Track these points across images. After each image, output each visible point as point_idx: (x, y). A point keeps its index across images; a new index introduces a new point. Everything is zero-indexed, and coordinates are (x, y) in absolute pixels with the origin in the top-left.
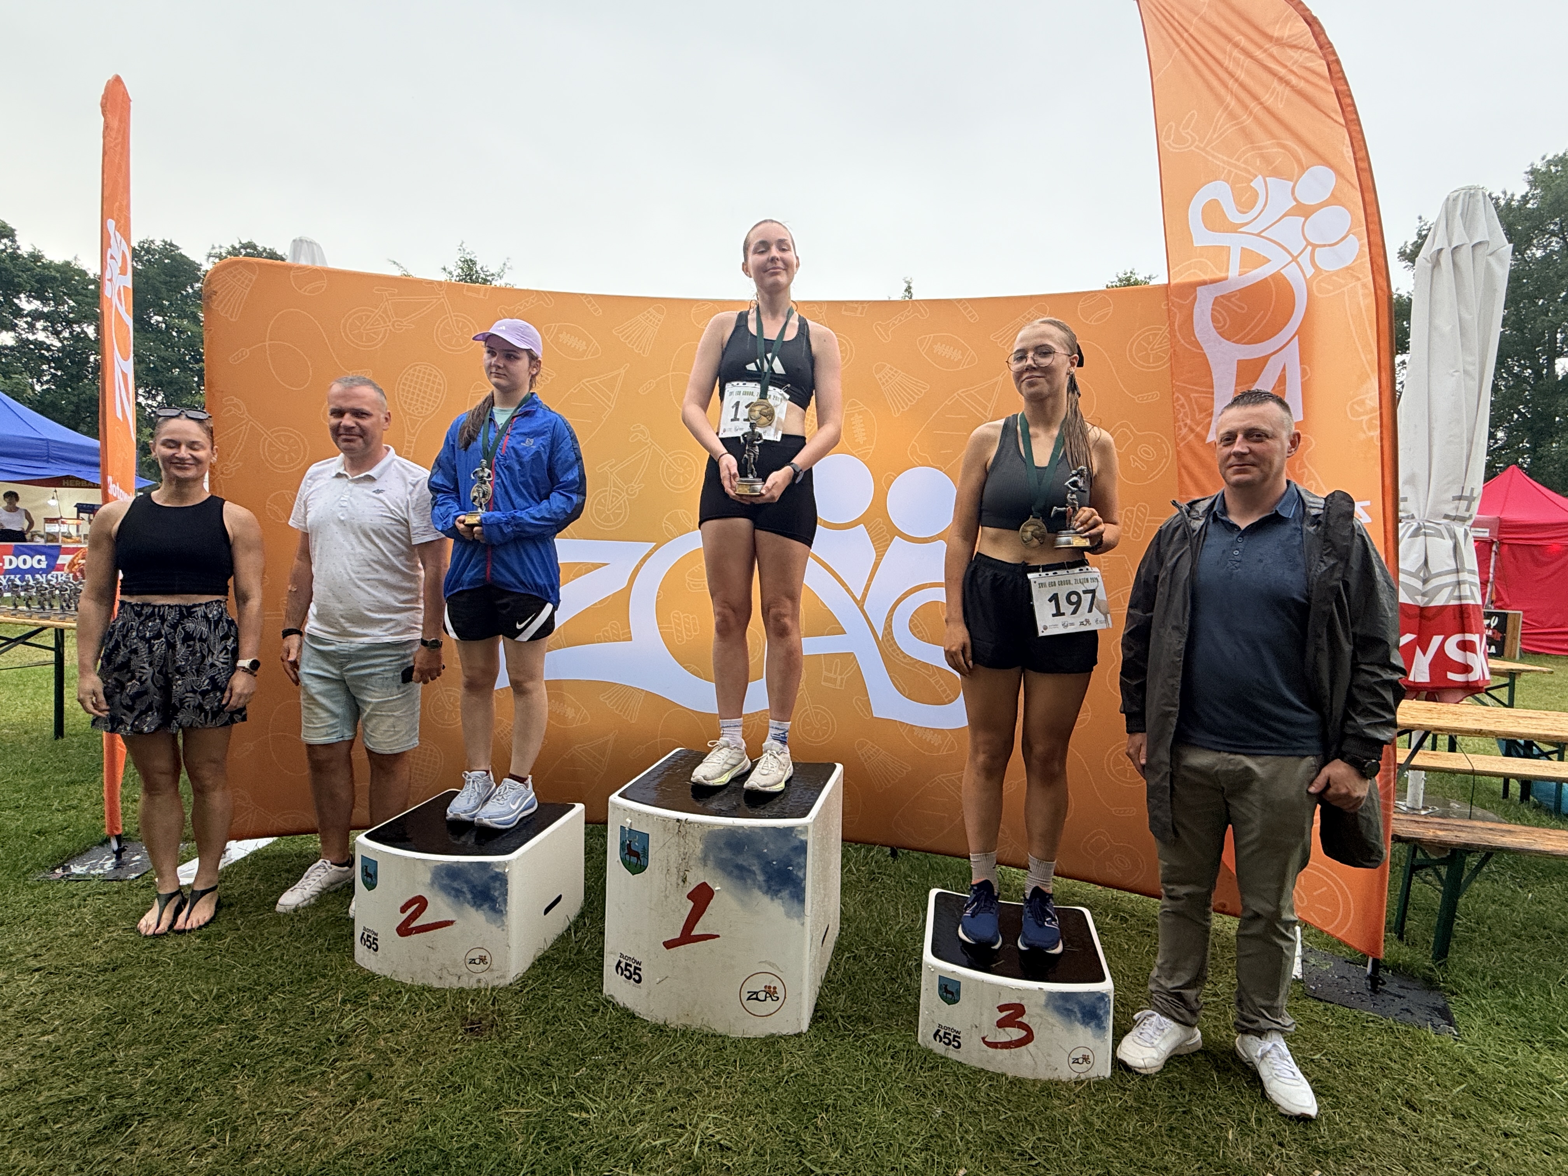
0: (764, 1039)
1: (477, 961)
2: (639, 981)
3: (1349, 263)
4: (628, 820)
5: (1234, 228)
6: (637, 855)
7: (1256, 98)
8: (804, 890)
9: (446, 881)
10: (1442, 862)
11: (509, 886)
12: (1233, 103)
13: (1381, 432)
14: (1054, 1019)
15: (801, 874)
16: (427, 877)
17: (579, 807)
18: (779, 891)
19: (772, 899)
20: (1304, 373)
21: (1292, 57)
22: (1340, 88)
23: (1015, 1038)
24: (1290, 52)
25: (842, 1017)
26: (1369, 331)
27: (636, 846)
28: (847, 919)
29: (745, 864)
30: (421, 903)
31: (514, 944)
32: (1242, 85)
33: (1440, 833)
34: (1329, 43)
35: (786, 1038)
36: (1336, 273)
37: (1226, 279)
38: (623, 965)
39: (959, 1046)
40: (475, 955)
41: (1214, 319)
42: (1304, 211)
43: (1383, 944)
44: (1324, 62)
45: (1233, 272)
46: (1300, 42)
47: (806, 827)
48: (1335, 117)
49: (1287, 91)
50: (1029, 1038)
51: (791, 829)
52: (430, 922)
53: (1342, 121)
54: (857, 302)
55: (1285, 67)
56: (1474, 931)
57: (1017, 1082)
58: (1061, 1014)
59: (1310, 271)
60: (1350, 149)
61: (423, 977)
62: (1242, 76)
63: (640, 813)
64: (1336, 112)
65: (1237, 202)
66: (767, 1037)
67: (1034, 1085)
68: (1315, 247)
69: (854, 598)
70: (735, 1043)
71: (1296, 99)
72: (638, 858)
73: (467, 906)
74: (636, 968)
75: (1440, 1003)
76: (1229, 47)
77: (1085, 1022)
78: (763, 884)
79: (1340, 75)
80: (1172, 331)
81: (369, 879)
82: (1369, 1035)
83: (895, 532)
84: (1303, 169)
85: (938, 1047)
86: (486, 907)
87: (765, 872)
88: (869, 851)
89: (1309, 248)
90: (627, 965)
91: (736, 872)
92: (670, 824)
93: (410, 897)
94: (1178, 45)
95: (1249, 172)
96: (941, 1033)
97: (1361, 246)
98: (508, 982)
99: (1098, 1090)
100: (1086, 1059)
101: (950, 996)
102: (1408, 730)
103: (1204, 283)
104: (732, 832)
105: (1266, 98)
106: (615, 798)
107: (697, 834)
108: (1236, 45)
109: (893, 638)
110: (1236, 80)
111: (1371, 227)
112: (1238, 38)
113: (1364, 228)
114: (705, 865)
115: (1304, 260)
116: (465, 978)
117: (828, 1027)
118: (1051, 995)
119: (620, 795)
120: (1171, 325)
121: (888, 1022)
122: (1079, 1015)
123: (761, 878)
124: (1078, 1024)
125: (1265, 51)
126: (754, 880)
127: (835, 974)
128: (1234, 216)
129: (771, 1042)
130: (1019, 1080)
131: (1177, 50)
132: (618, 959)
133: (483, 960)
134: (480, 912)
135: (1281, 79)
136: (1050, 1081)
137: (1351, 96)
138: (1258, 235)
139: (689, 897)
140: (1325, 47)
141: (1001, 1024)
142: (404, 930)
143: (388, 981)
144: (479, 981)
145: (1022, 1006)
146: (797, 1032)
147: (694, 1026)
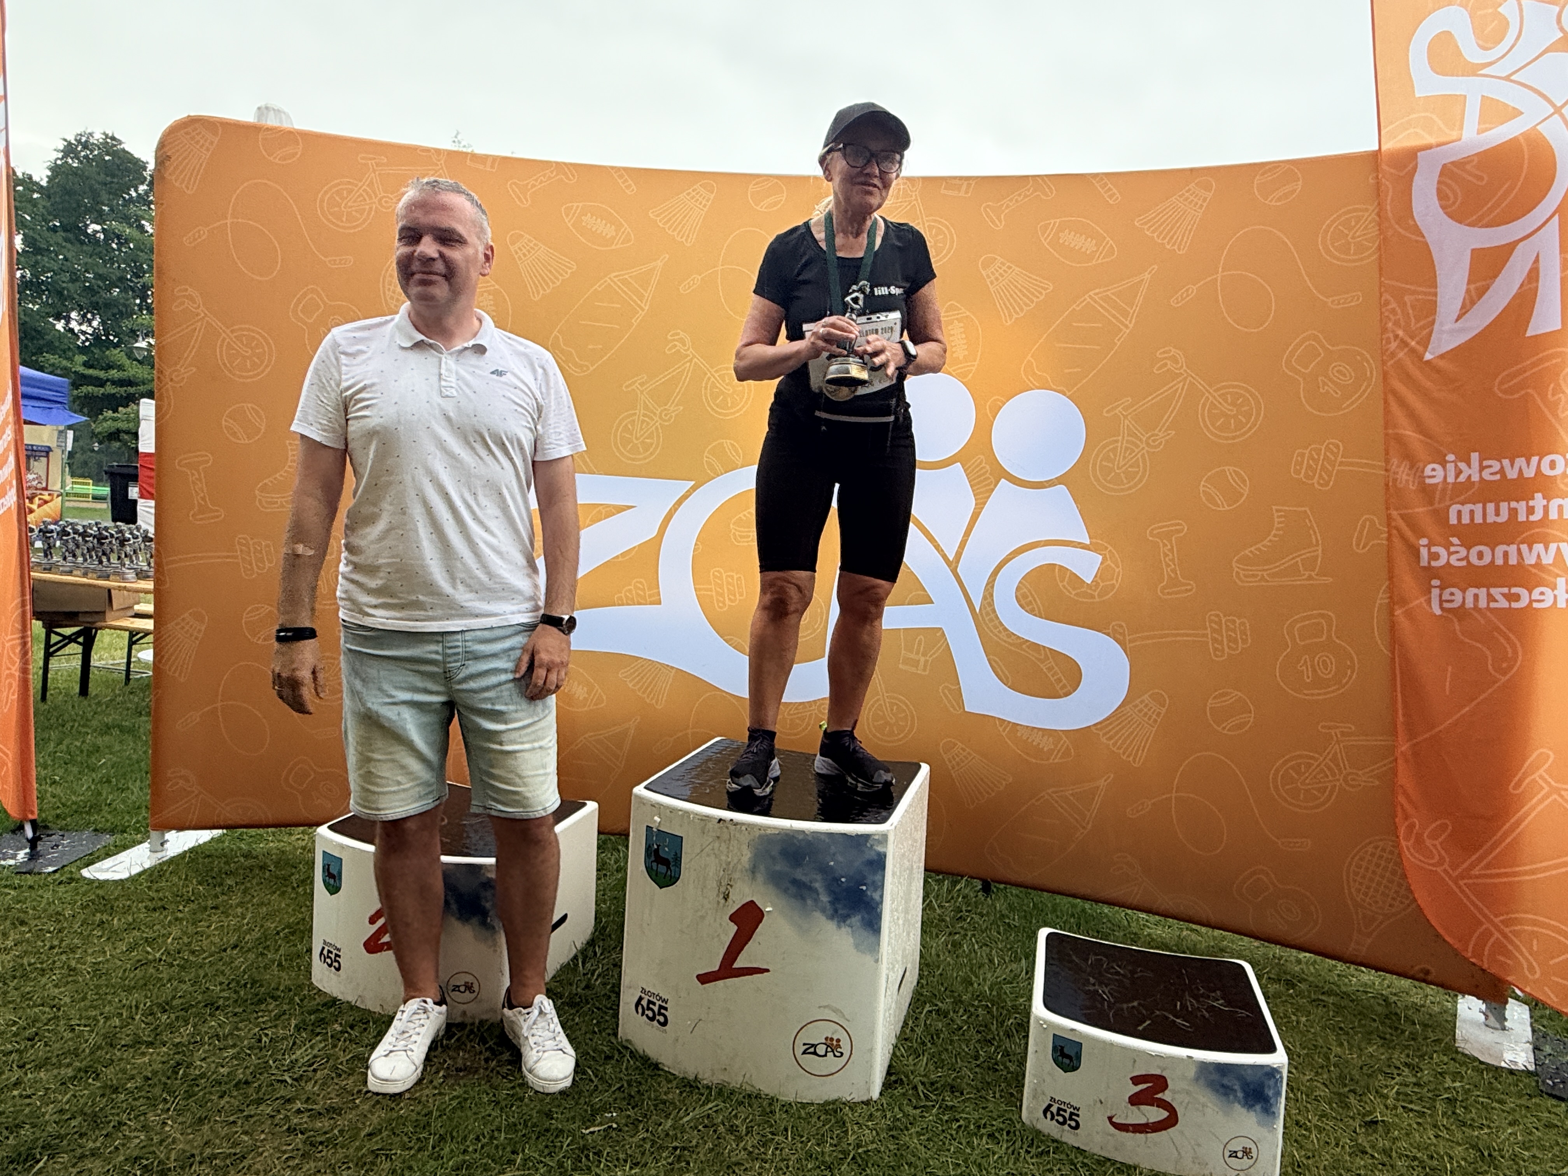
0: (823, 1105)
1: (462, 989)
2: (664, 1024)
4: (657, 819)
5: (1473, 70)
6: (665, 862)
8: (879, 917)
14: (1207, 1099)
15: (876, 896)
17: (591, 805)
18: (848, 916)
19: (839, 927)
20: (1564, 265)
23: (1151, 1121)
25: (923, 1083)
27: (666, 852)
28: (928, 965)
29: (804, 878)
35: (853, 1106)
37: (1458, 140)
38: (644, 1003)
39: (1077, 1127)
40: (460, 981)
41: (1441, 195)
45: (1469, 131)
47: (885, 837)
50: (1172, 1120)
51: (866, 837)
54: (961, 178)
58: (1216, 1090)
63: (673, 810)
65: (1480, 35)
66: (827, 1103)
69: (945, 557)
70: (787, 1107)
72: (668, 868)
73: (451, 919)
74: (661, 1007)
77: (1249, 1106)
78: (828, 906)
80: (1381, 213)
81: (332, 881)
83: (1001, 473)
85: (1050, 1127)
86: (473, 921)
87: (831, 892)
88: (954, 883)
90: (649, 1002)
91: (793, 890)
92: (710, 825)
96: (1054, 1109)
100: (1247, 1152)
101: (1067, 1061)
103: (1426, 148)
104: (789, 838)
106: (640, 790)
107: (745, 838)
109: (994, 611)
114: (754, 878)
117: (904, 1094)
118: (1204, 1066)
119: (646, 788)
120: (1381, 204)
121: (983, 1093)
122: (1240, 1095)
123: (825, 898)
124: (1237, 1107)
126: (816, 900)
128: (1473, 53)
129: (833, 1109)
132: (638, 994)
133: (469, 988)
134: (470, 927)
138: (1507, 78)
139: (732, 918)
141: (1135, 1100)
142: (373, 945)
143: (352, 1007)
144: (464, 1014)
145: (1164, 1078)
146: (865, 1099)
147: (733, 1084)
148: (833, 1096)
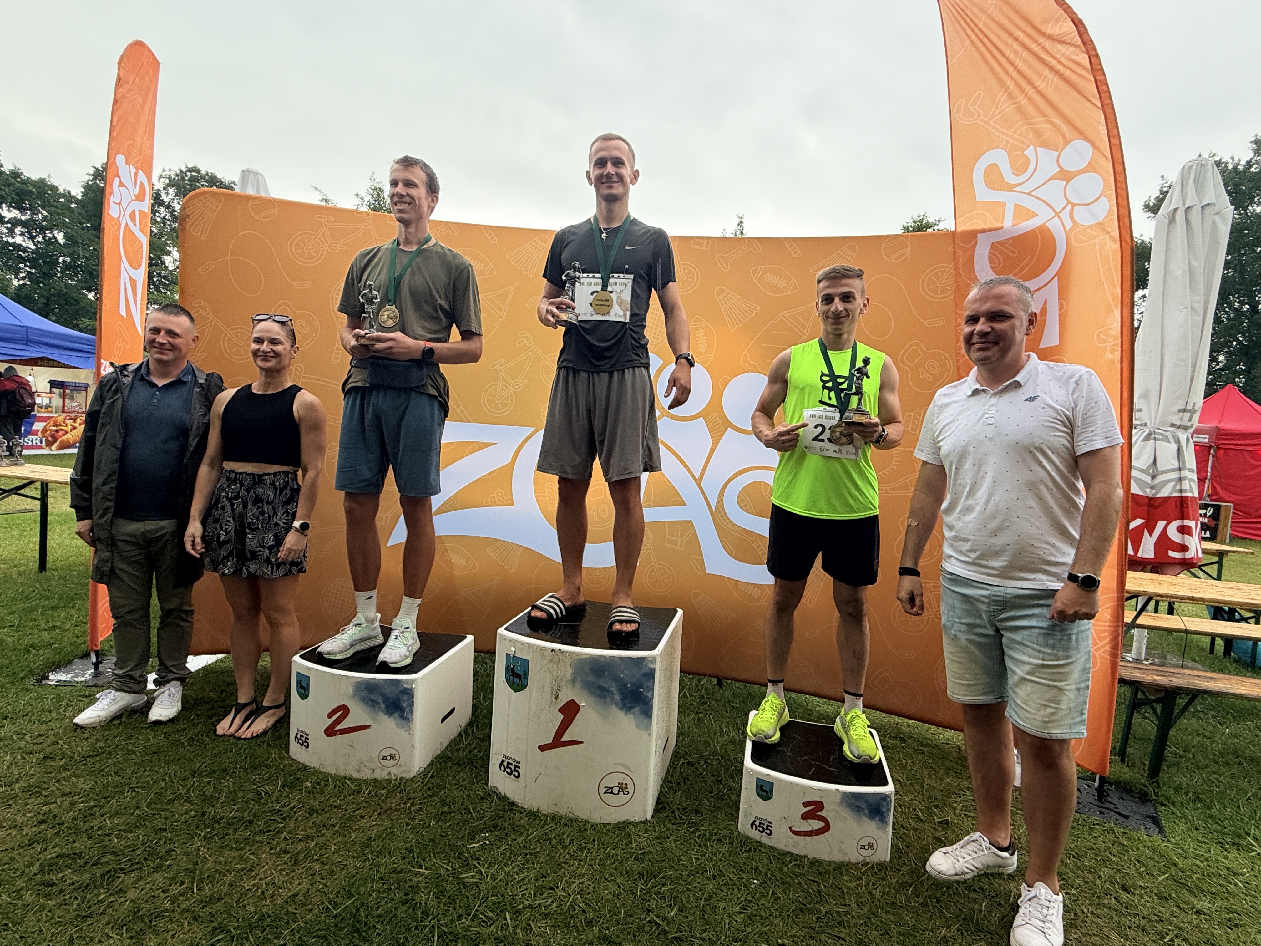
0: (616, 825)
1: (388, 758)
2: (518, 777)
3: (1100, 220)
4: (513, 649)
5: (1010, 188)
6: (518, 676)
7: (1030, 83)
8: (651, 708)
9: (365, 694)
10: (1157, 701)
11: (415, 699)
12: (1012, 86)
13: (1122, 357)
14: (847, 814)
15: (649, 695)
16: (351, 690)
17: (470, 638)
18: (632, 708)
19: (626, 714)
20: (1061, 307)
21: (1060, 51)
22: (1098, 78)
23: (815, 828)
24: (1060, 46)
25: (678, 809)
26: (1114, 275)
27: (518, 670)
28: (682, 734)
29: (605, 685)
30: (344, 711)
31: (417, 744)
32: (1020, 72)
33: (1157, 678)
34: (1091, 41)
35: (635, 824)
36: (1090, 227)
37: (1002, 228)
38: (505, 764)
39: (771, 833)
40: (386, 753)
41: (991, 260)
42: (1066, 176)
43: (1108, 765)
44: (1087, 57)
45: (1008, 223)
46: (1068, 39)
47: (654, 658)
48: (1094, 101)
49: (1056, 79)
50: (826, 828)
51: (642, 659)
52: (351, 726)
53: (1100, 105)
54: (703, 238)
55: (1055, 58)
56: (1181, 757)
57: (816, 863)
58: (853, 809)
59: (1069, 225)
60: (1105, 127)
61: (345, 770)
62: (1020, 65)
63: (523, 644)
64: (1094, 96)
65: (1013, 165)
66: (619, 823)
67: (830, 865)
68: (1074, 205)
69: (693, 476)
70: (594, 826)
71: (1063, 85)
72: (520, 679)
73: (381, 714)
74: (516, 766)
75: (1152, 812)
76: (1010, 41)
77: (872, 818)
78: (620, 702)
79: (1099, 67)
80: (956, 269)
81: (303, 691)
82: (1095, 835)
83: (728, 424)
84: (1067, 142)
85: (755, 834)
86: (396, 715)
87: (621, 693)
88: (699, 680)
89: (1069, 206)
90: (508, 763)
91: (598, 692)
92: (546, 653)
93: (336, 706)
94: (969, 38)
95: (1023, 143)
96: (757, 823)
97: (1111, 206)
98: (412, 776)
99: (880, 870)
100: (871, 846)
101: (764, 794)
102: (1135, 596)
103: (983, 231)
104: (596, 660)
105: (1039, 83)
106: (502, 631)
107: (568, 661)
108: (1016, 39)
109: (724, 510)
110: (1016, 68)
111: (1119, 191)
112: (1018, 33)
113: (1114, 191)
114: (574, 685)
115: (1065, 215)
116: (378, 771)
117: (667, 816)
118: (845, 795)
119: (506, 629)
120: (956, 264)
121: (715, 814)
122: (866, 811)
123: (617, 697)
124: (865, 818)
125: (1039, 45)
126: (612, 699)
127: (672, 776)
128: (1010, 178)
129: (623, 827)
130: (818, 861)
131: (968, 42)
132: (501, 758)
133: (393, 757)
134: (391, 719)
135: (1051, 68)
136: (843, 863)
137: (1107, 84)
138: (1029, 194)
139: (560, 710)
140: (1088, 45)
141: (805, 817)
142: (330, 732)
143: (316, 772)
144: (389, 774)
145: (822, 803)
146: (643, 819)
147: (561, 813)
148: (623, 819)
